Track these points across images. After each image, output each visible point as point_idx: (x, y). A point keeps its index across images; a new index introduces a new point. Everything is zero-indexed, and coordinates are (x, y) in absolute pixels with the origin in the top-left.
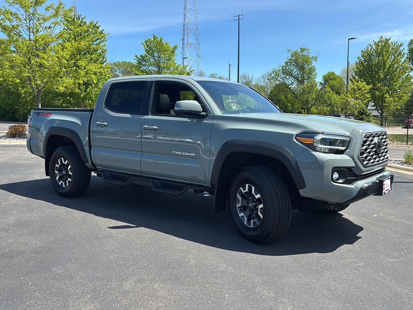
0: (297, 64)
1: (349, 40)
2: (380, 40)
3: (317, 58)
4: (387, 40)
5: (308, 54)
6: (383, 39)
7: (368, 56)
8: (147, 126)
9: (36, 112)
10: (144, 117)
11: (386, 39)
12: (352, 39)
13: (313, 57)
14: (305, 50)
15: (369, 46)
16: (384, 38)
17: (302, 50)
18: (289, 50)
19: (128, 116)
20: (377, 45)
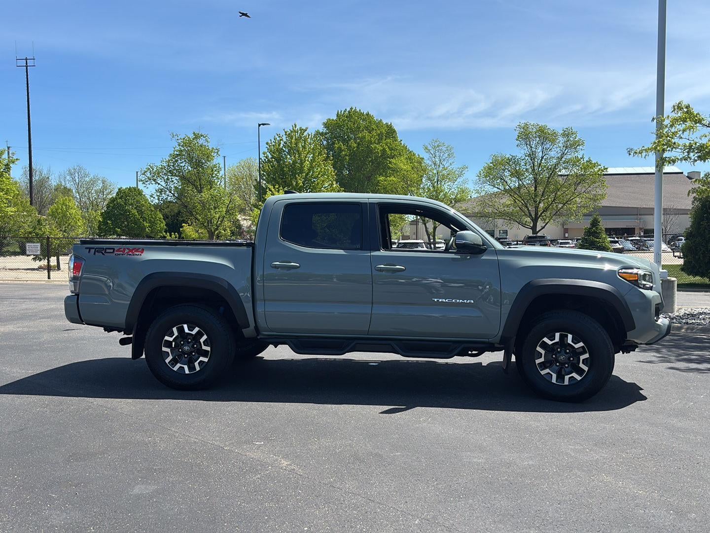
0: (190, 160)
1: (259, 125)
2: (293, 129)
3: (218, 151)
4: (303, 131)
5: (206, 144)
6: (296, 129)
7: (277, 153)
8: (382, 266)
9: (93, 248)
10: (372, 254)
11: (301, 129)
12: (263, 124)
13: (213, 148)
14: (201, 136)
15: (277, 137)
16: (298, 127)
17: (197, 137)
18: (174, 134)
19: (341, 252)
20: (289, 136)
